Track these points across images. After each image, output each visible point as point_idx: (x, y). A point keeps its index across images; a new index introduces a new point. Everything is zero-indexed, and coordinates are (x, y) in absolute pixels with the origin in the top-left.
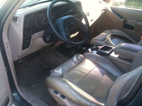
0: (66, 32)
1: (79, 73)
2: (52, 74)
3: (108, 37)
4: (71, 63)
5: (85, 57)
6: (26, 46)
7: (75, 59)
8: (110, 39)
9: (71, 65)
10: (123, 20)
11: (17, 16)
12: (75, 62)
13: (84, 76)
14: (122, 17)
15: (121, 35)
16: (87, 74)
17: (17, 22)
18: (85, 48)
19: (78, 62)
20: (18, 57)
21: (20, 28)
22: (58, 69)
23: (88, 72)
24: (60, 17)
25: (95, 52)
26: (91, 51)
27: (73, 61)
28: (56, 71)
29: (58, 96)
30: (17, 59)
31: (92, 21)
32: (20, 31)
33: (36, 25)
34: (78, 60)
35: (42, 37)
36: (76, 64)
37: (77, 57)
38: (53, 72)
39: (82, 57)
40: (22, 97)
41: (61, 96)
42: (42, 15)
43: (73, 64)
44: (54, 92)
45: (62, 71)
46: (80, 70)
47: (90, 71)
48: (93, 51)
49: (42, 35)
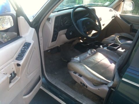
0: (84, 29)
1: (93, 61)
2: (73, 61)
3: (117, 38)
4: (87, 54)
5: (97, 51)
6: (54, 39)
7: (89, 52)
8: (118, 39)
9: (86, 56)
10: (130, 25)
11: (50, 17)
12: (89, 54)
13: (96, 63)
14: (129, 23)
15: (128, 37)
16: (99, 62)
17: (50, 22)
18: (97, 46)
19: (91, 54)
20: (48, 48)
21: (52, 25)
22: (77, 58)
23: (99, 61)
24: (80, 19)
25: (105, 48)
26: (102, 47)
27: (88, 53)
28: (75, 59)
29: (77, 75)
30: (47, 49)
31: (103, 25)
32: (52, 28)
33: (61, 25)
34: (92, 53)
35: (65, 34)
36: (91, 55)
37: (91, 51)
38: (73, 59)
39: (95, 51)
40: (47, 80)
41: (79, 75)
42: (66, 18)
43: (88, 55)
44: (74, 73)
45: (80, 59)
46: (93, 59)
47: (101, 60)
48: (104, 47)
49: (65, 33)
